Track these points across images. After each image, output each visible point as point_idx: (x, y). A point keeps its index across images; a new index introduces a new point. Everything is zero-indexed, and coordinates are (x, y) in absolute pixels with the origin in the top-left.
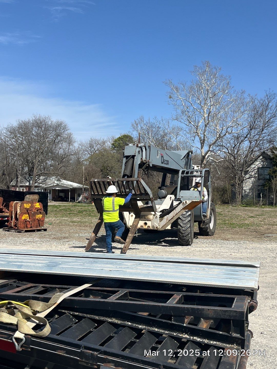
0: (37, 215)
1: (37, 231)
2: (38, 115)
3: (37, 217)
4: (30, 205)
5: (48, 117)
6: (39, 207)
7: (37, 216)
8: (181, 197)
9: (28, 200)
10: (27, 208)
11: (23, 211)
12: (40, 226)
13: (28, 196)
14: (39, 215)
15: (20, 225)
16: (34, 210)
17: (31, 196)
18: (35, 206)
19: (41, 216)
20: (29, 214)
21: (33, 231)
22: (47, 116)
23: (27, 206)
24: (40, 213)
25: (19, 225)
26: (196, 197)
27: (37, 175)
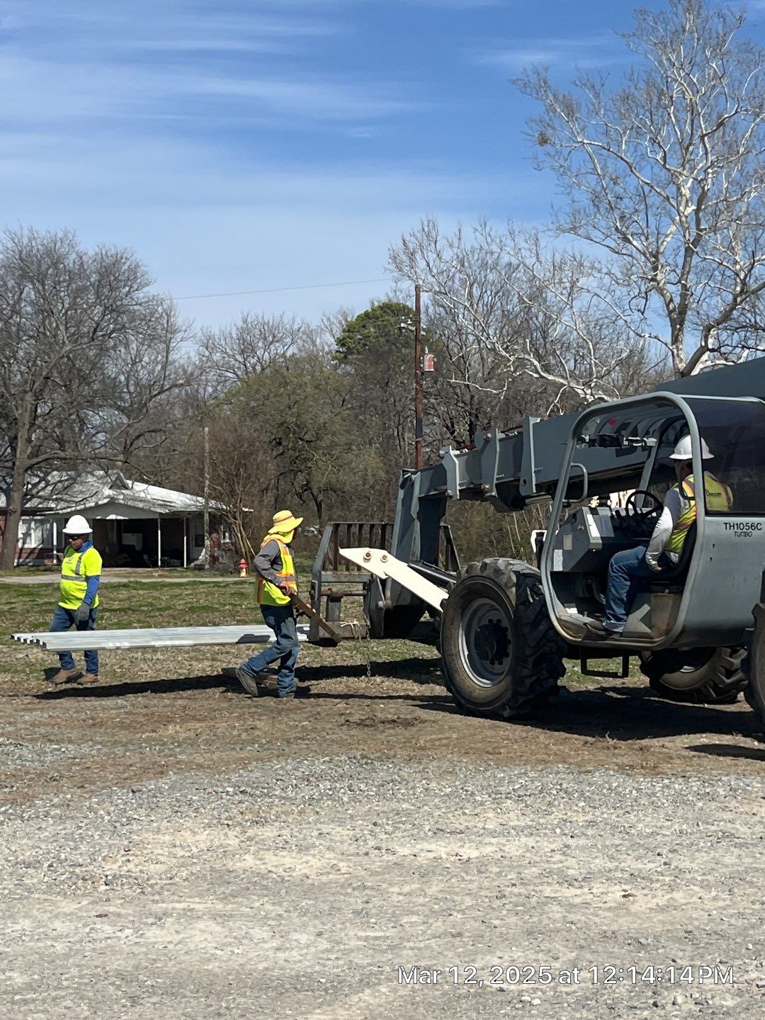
5: (66, 236)
27: (31, 467)
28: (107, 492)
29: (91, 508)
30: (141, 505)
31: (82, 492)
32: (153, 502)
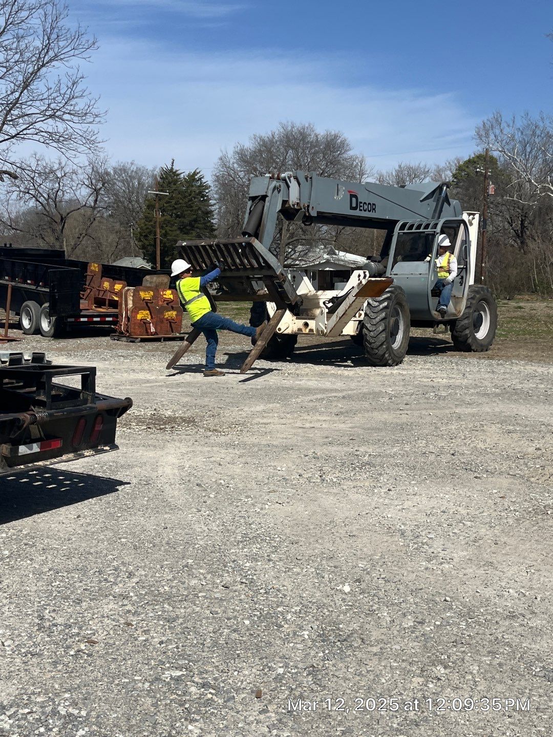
0: (167, 311)
1: (164, 341)
2: (290, 124)
3: (167, 316)
4: (152, 293)
5: (309, 126)
6: (171, 297)
7: (167, 314)
8: (395, 275)
9: (148, 285)
10: (147, 298)
11: (138, 305)
12: (173, 332)
13: (147, 277)
14: (171, 312)
15: (134, 329)
16: (160, 303)
17: (155, 278)
18: (164, 296)
19: (175, 313)
20: (149, 310)
21: (158, 340)
22: (307, 125)
23: (146, 295)
24: (172, 308)
25: (132, 330)
26: (420, 274)
27: (289, 244)
28: (326, 256)
29: (317, 264)
30: (342, 263)
31: (313, 256)
32: (348, 262)
